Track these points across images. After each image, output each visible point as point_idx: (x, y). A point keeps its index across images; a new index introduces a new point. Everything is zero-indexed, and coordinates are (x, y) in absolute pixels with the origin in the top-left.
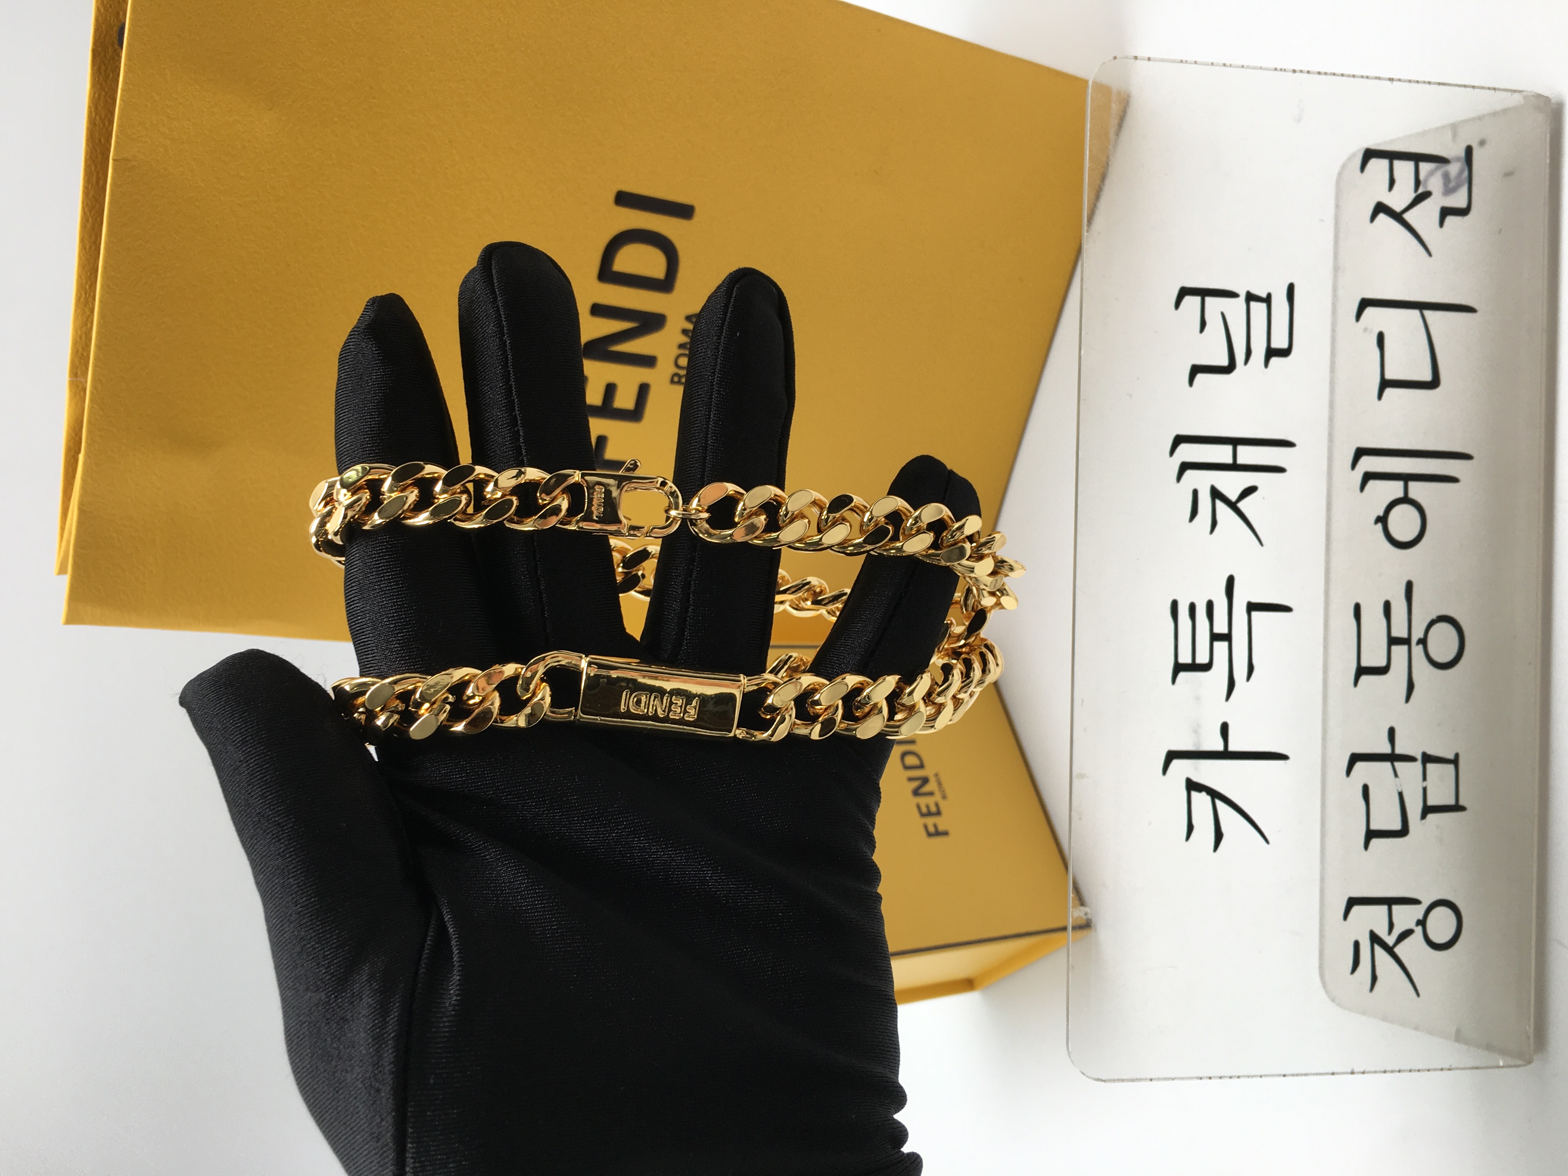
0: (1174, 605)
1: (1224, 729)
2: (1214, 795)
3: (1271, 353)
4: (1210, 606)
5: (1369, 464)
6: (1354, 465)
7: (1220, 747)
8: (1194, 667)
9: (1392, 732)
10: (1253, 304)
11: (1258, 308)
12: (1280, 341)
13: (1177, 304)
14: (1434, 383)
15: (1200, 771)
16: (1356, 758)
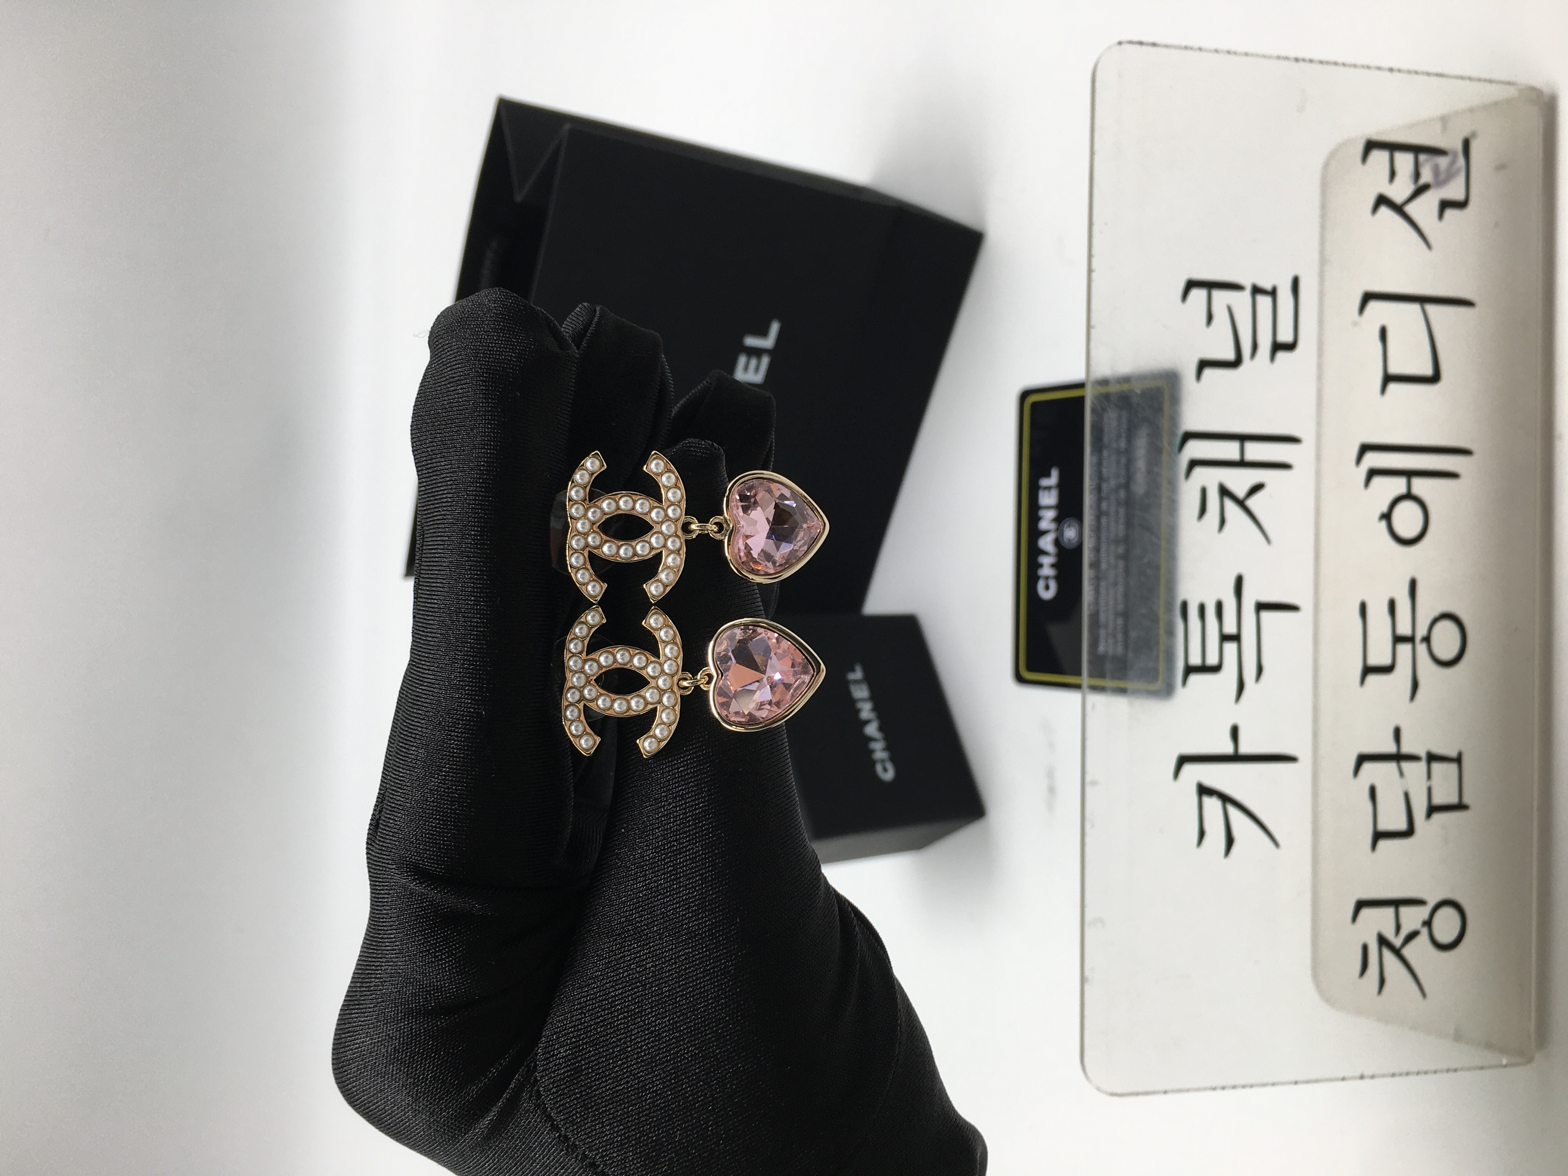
0: (1184, 606)
1: (1235, 732)
2: (1225, 799)
4: (1219, 606)
5: (1374, 460)
6: (1358, 462)
7: (1230, 750)
8: (1204, 669)
9: (1397, 732)
10: (1258, 297)
11: (1264, 302)
12: (1285, 336)
13: (1184, 298)
14: (1435, 378)
15: (1213, 776)
16: (1363, 759)
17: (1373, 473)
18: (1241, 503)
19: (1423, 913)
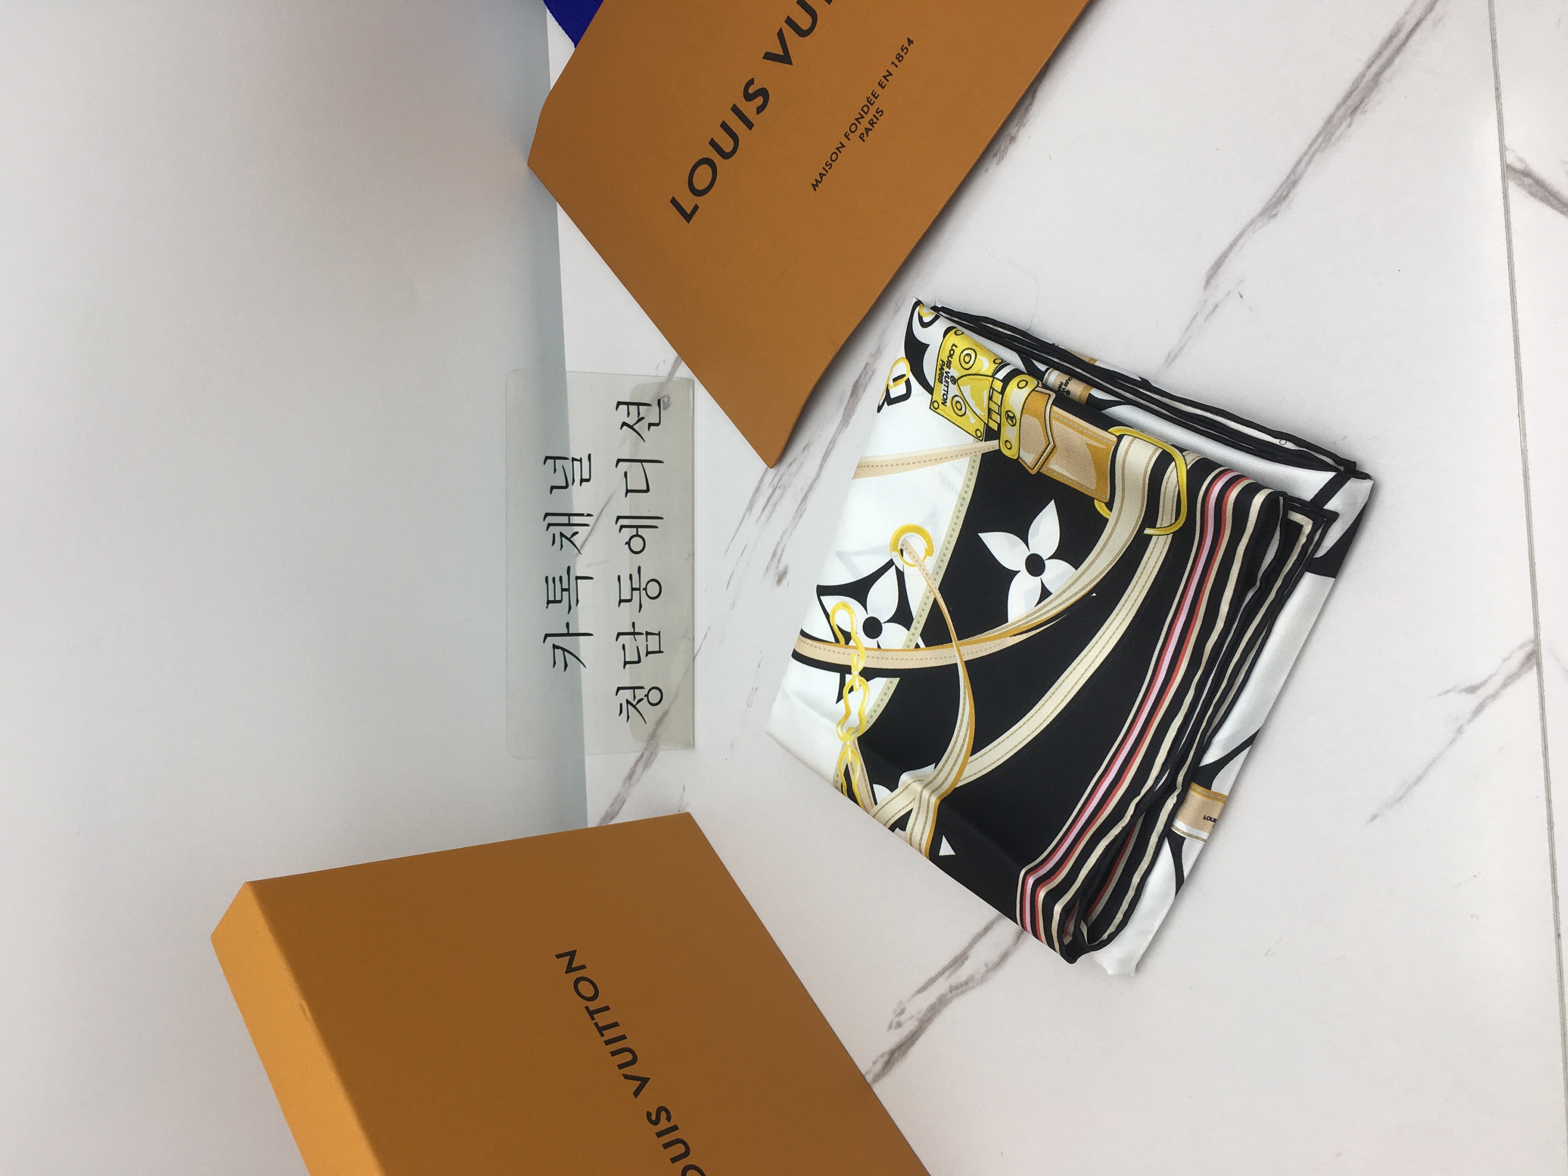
0: (547, 578)
1: (568, 625)
2: (564, 650)
3: (582, 480)
4: (561, 578)
5: (622, 522)
6: (616, 523)
7: (566, 632)
8: (555, 602)
9: (633, 624)
10: (574, 462)
11: (577, 464)
12: (586, 476)
13: (545, 463)
14: (647, 490)
15: (558, 641)
16: (619, 634)
17: (622, 527)
18: (569, 539)
19: (645, 692)
